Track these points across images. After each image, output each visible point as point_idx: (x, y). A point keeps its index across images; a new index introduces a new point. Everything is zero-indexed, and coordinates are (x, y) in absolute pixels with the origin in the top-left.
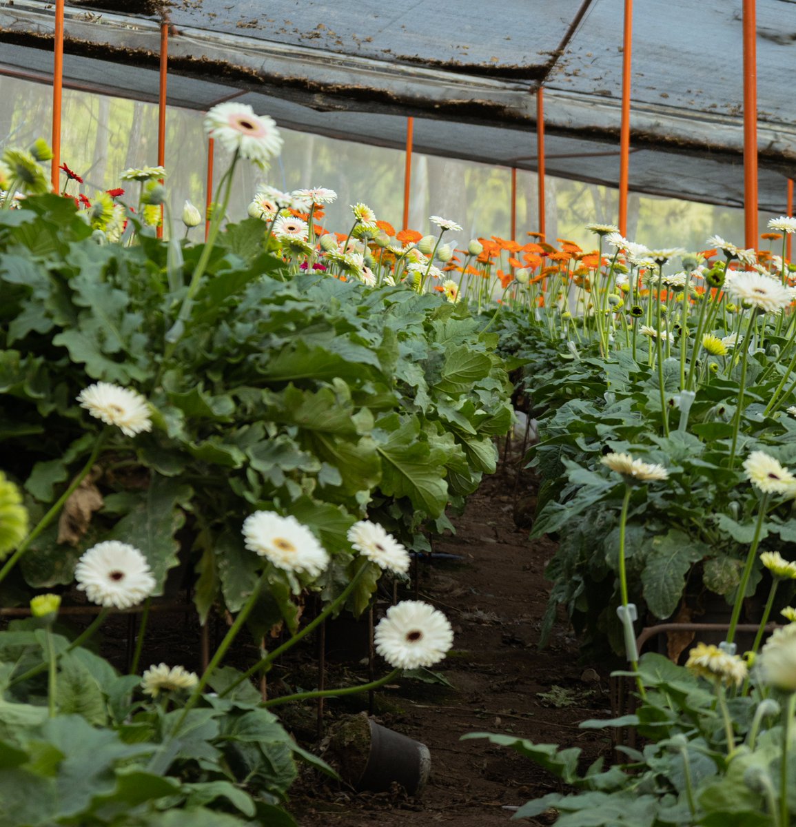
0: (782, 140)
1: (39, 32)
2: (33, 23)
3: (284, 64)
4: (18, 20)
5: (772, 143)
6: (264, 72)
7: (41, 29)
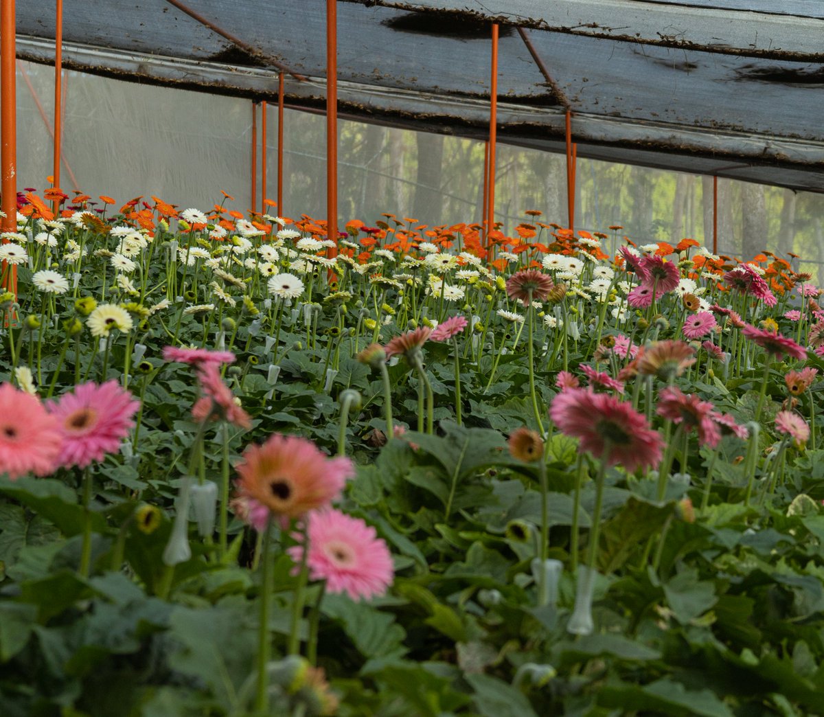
0: (773, 146)
1: (204, 82)
2: (198, 75)
3: (385, 100)
4: (188, 74)
5: (766, 148)
6: (371, 106)
7: (205, 79)
